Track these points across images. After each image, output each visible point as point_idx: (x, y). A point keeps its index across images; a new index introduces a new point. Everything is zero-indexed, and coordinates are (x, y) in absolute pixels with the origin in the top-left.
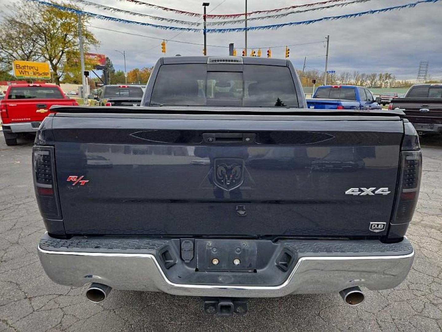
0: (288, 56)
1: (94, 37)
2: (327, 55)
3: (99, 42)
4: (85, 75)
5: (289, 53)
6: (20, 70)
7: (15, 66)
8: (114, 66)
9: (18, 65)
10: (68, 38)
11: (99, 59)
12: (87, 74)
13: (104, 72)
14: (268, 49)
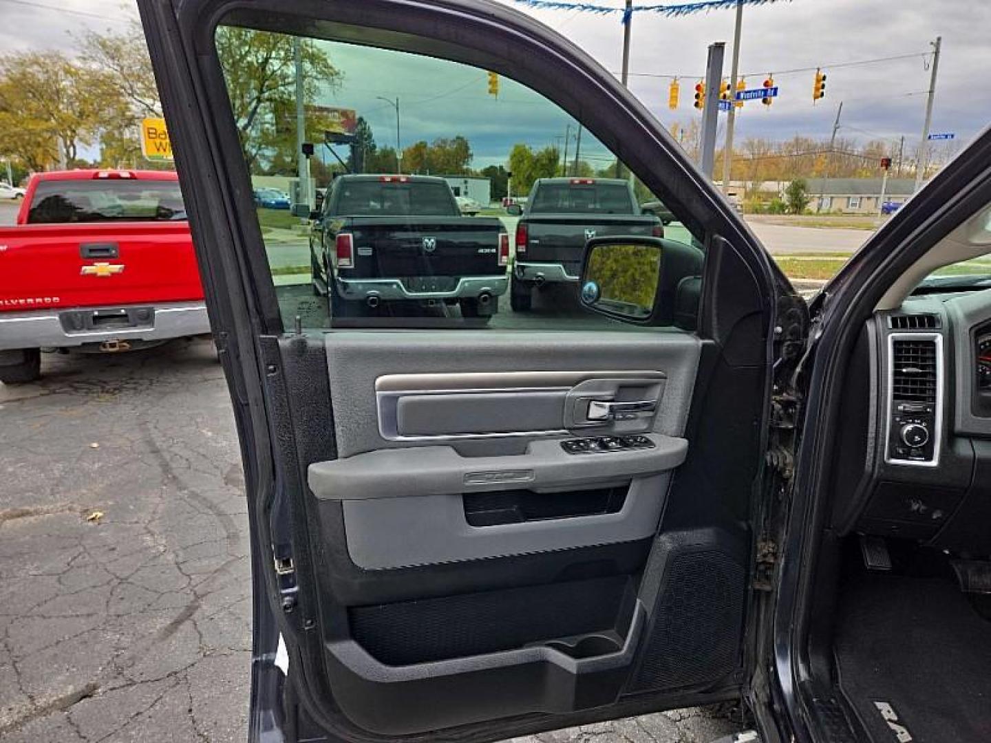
0: (822, 94)
1: (329, 61)
2: (931, 92)
3: (341, 73)
4: (304, 152)
5: (823, 86)
6: (158, 141)
7: (146, 131)
8: (373, 137)
9: (152, 128)
10: (272, 64)
11: (343, 119)
12: (308, 150)
13: (353, 149)
14: (767, 78)
